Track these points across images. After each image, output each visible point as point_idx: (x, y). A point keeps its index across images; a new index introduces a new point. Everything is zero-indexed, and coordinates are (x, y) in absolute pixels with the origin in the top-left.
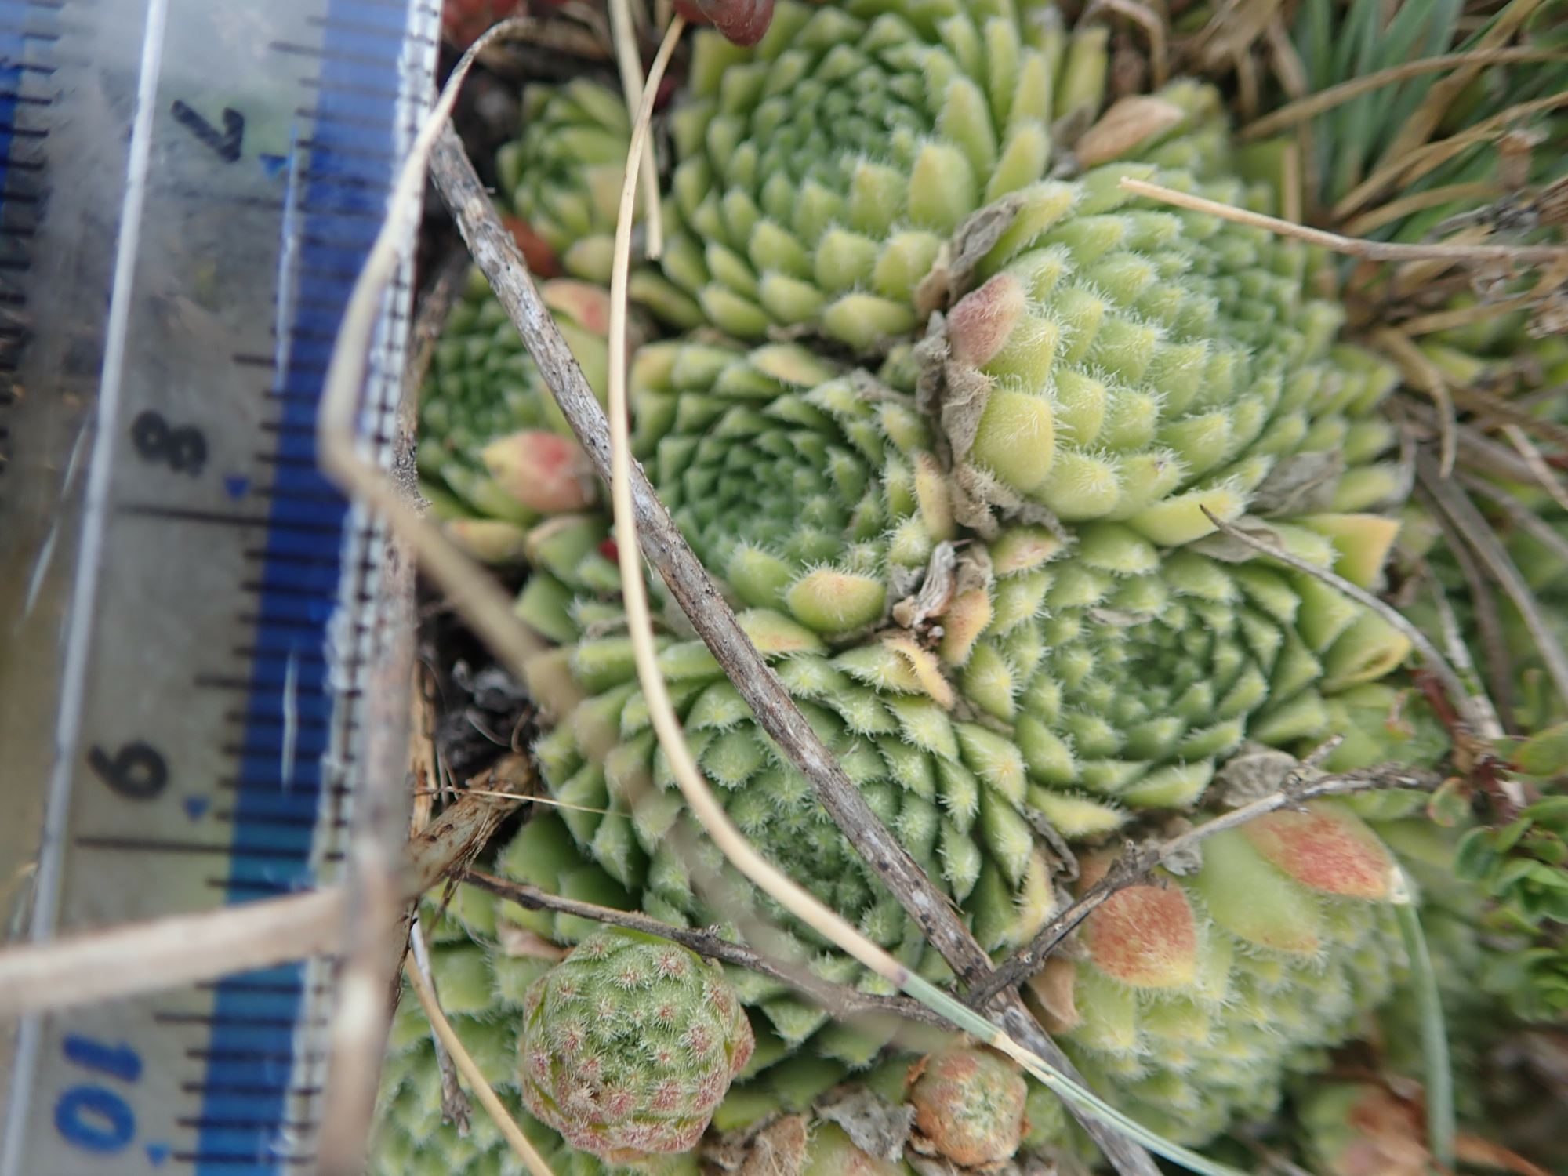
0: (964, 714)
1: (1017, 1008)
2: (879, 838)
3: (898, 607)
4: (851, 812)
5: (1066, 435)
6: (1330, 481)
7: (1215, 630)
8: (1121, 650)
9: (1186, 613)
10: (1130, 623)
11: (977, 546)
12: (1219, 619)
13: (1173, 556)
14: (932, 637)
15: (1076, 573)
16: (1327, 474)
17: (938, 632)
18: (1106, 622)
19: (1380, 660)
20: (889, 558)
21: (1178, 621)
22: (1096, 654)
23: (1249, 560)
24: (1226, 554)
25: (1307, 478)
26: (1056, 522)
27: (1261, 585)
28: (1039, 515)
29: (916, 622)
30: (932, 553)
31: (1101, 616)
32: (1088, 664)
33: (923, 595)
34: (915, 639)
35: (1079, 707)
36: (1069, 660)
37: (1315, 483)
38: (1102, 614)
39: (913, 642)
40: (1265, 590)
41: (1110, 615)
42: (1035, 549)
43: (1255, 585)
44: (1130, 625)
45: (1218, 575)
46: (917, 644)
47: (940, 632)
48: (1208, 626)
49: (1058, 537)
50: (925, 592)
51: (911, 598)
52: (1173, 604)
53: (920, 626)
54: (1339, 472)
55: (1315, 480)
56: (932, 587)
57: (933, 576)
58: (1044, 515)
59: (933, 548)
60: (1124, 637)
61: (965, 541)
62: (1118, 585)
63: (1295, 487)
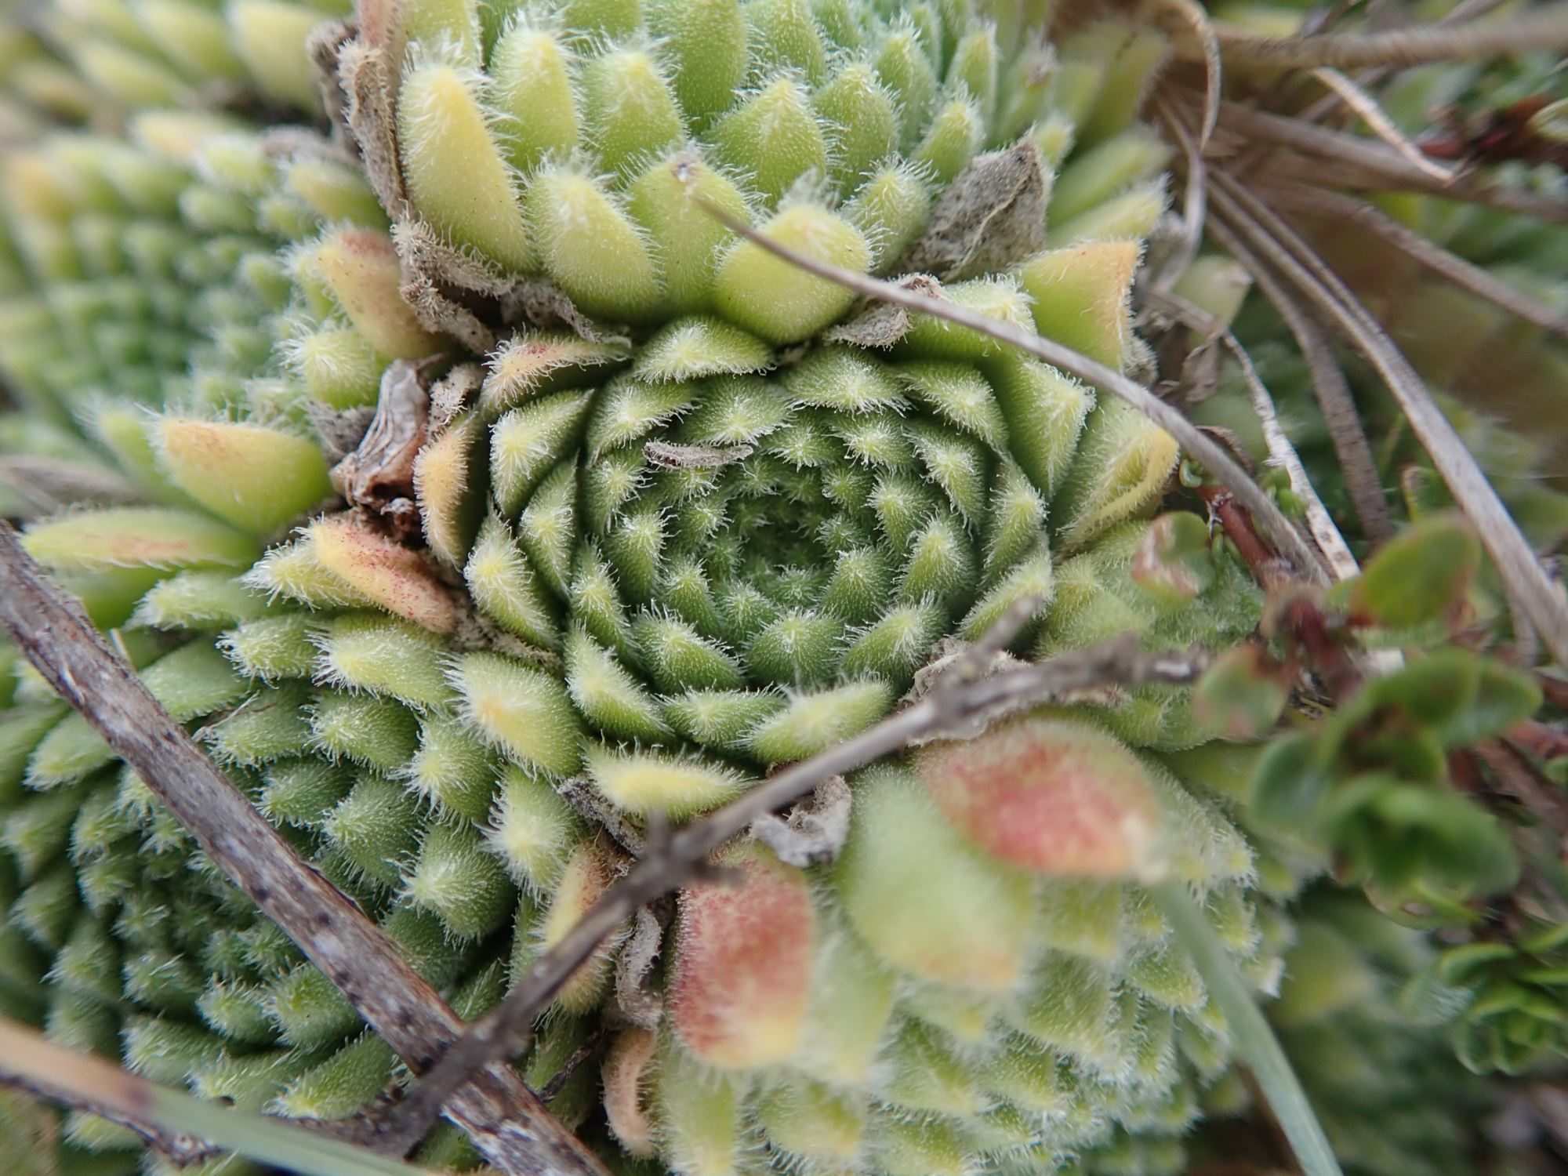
0: (467, 634)
1: (526, 1123)
2: (248, 847)
3: (337, 470)
4: (193, 807)
5: (506, 132)
6: (1027, 199)
7: (860, 459)
8: (710, 507)
9: (813, 438)
10: (716, 461)
11: (458, 365)
12: (862, 439)
13: (804, 357)
14: (389, 515)
15: (620, 389)
16: (1019, 185)
17: (399, 505)
18: (673, 462)
19: (1135, 476)
20: (304, 394)
21: (796, 449)
22: (664, 517)
23: (902, 338)
24: (869, 334)
25: (991, 199)
26: (572, 306)
27: (933, 379)
28: (544, 300)
29: (358, 492)
30: (380, 381)
31: (661, 453)
32: (648, 532)
33: (364, 447)
34: (362, 521)
35: (649, 608)
36: (621, 532)
37: (1004, 205)
38: (664, 450)
39: (360, 525)
40: (936, 385)
41: (680, 449)
42: (534, 352)
43: (923, 380)
44: (718, 464)
45: (853, 367)
46: (375, 530)
47: (403, 505)
48: (850, 454)
49: (581, 333)
50: (369, 443)
51: (352, 455)
52: (789, 425)
53: (369, 500)
54: (1039, 181)
55: (1004, 200)
56: (378, 433)
57: (381, 416)
58: (552, 299)
59: (381, 374)
60: (709, 484)
61: (435, 358)
62: (694, 403)
63: (977, 217)
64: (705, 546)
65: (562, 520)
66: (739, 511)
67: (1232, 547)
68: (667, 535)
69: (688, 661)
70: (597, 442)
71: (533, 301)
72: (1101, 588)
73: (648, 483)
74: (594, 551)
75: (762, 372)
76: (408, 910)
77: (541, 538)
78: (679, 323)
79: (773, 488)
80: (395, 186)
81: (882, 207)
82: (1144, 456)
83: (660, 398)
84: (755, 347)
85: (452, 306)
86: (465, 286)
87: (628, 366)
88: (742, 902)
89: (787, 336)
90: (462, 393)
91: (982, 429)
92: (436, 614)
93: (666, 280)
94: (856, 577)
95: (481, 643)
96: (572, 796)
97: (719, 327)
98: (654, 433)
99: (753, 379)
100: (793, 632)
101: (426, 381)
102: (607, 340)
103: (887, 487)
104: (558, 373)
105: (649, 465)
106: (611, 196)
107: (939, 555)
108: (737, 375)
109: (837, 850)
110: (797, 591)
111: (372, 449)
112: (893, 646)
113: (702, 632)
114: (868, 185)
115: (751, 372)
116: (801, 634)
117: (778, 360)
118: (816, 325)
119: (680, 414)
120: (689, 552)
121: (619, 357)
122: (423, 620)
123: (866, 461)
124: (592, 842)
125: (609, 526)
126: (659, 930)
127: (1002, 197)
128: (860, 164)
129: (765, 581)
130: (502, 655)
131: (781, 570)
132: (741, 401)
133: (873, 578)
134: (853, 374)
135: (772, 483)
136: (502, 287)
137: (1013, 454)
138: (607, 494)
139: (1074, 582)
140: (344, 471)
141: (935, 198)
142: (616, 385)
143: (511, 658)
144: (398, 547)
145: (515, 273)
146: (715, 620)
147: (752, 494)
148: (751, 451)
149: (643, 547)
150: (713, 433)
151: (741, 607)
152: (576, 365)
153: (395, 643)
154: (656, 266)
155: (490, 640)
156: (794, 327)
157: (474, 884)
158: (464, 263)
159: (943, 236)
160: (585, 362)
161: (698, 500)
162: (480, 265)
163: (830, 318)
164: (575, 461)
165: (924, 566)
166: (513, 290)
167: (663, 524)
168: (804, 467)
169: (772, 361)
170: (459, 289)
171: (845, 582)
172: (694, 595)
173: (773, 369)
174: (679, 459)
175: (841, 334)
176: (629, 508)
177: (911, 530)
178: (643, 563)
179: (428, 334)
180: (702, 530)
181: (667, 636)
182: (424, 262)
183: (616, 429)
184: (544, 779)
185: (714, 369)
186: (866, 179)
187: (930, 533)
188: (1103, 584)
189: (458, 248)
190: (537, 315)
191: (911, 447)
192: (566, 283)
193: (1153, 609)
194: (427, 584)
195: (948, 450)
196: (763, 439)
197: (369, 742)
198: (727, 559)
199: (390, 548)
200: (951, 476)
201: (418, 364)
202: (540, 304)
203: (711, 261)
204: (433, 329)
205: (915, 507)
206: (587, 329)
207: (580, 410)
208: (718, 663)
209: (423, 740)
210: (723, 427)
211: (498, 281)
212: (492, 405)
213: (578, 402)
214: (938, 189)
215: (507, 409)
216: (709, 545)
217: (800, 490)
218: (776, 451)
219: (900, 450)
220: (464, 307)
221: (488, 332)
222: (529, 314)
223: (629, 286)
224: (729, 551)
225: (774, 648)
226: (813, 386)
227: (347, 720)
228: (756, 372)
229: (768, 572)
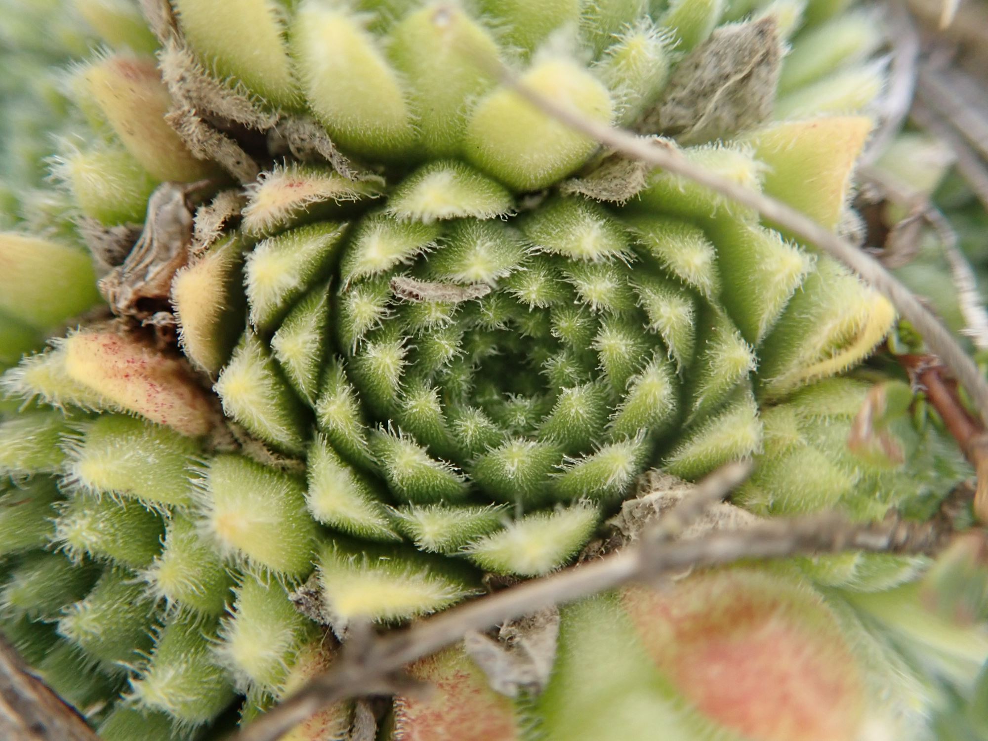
3: (100, 283)
6: (763, 71)
7: (589, 306)
8: (447, 339)
9: (546, 281)
10: (456, 298)
11: (224, 191)
12: (592, 287)
13: (542, 205)
14: (151, 327)
15: (372, 225)
16: (757, 58)
17: (160, 319)
18: (417, 296)
19: (848, 341)
20: (76, 208)
21: (531, 292)
22: (404, 346)
23: (636, 196)
24: (605, 190)
25: (729, 69)
26: (331, 144)
27: (660, 235)
28: (306, 137)
29: (122, 304)
30: (147, 201)
31: (406, 287)
32: (388, 361)
33: (130, 262)
34: (125, 331)
35: (386, 427)
36: (365, 356)
37: (740, 76)
38: (408, 284)
39: (121, 334)
40: (664, 241)
41: (423, 285)
42: (291, 185)
43: (651, 235)
44: (457, 300)
45: (588, 220)
46: (138, 340)
47: (164, 319)
48: (580, 299)
49: (338, 170)
50: (134, 259)
51: (118, 269)
52: (525, 269)
53: (133, 311)
54: (775, 54)
55: (741, 71)
56: (143, 251)
57: (146, 236)
58: (312, 136)
59: (150, 193)
60: (447, 318)
61: (202, 183)
62: (439, 242)
63: (713, 88)
64: (442, 371)
65: (309, 345)
66: (474, 341)
67: (935, 414)
68: (407, 363)
69: (418, 479)
70: (349, 272)
71: (296, 136)
72: (805, 442)
73: (392, 314)
74: (339, 373)
75: (504, 218)
76: (135, 711)
77: (288, 359)
78: (430, 166)
79: (505, 323)
80: (164, 13)
81: (628, 69)
82: (861, 325)
83: (408, 235)
84: (499, 194)
85: (216, 136)
86: (231, 117)
87: (382, 203)
88: (453, 723)
89: (528, 185)
90: (222, 219)
91: (702, 285)
92: (190, 421)
93: (421, 126)
94: (577, 412)
95: (231, 448)
96: (302, 604)
97: (467, 173)
98: (399, 268)
99: (496, 223)
100: (516, 460)
101: (194, 203)
102: (363, 178)
103: (611, 331)
104: (314, 207)
105: (394, 297)
106: (370, 37)
107: (655, 399)
108: (481, 221)
109: (544, 681)
110: (521, 419)
111: (137, 265)
112: (606, 479)
113: (433, 454)
114: (617, 47)
115: (494, 217)
116: (523, 462)
117: (518, 207)
118: (555, 178)
119: (426, 252)
120: (426, 376)
121: (374, 195)
122: (176, 427)
123: (594, 307)
124: (319, 640)
125: (354, 350)
126: (374, 728)
127: (739, 67)
128: (610, 28)
129: (492, 405)
130: (250, 460)
131: (508, 397)
132: (483, 245)
133: (592, 412)
134: (589, 227)
135: (505, 319)
136: (266, 122)
137: (727, 308)
138: (354, 321)
139: (779, 434)
140: (107, 285)
141: (674, 67)
142: (370, 219)
143: (258, 464)
144: (158, 357)
145: (280, 110)
146: (446, 439)
147: (486, 328)
148: (489, 291)
149: (383, 372)
150: (455, 272)
151: (470, 433)
152: (331, 200)
153: (146, 450)
154: (412, 112)
155: (240, 445)
156: (536, 179)
157: (205, 680)
158: (228, 95)
159: (679, 103)
160: (340, 197)
161: (437, 332)
162: (244, 98)
163: (569, 171)
164: (328, 288)
165: (639, 407)
166: (278, 124)
167: (402, 353)
168: (536, 308)
169: (513, 208)
170: (222, 119)
171: (565, 416)
172: (427, 417)
173: (513, 215)
174: (421, 294)
175: (577, 187)
176: (371, 335)
177: (630, 375)
178: (384, 386)
179: (196, 160)
180: (439, 359)
181: (400, 457)
182: (188, 91)
183: (365, 263)
184: (277, 582)
185: (460, 213)
186: (616, 41)
187: (648, 380)
188: (806, 439)
189: (223, 80)
190: (299, 150)
191: (636, 297)
192: (327, 121)
193: (857, 470)
194: (185, 390)
195: (670, 302)
196: (501, 281)
197: (114, 541)
198: (460, 385)
199: (148, 358)
200: (672, 327)
201: (185, 188)
202: (302, 140)
203: (464, 111)
204: (200, 156)
205: (634, 351)
206: (344, 167)
207: (334, 241)
208: (445, 480)
209: (165, 544)
210: (464, 267)
211: (263, 116)
212: (251, 232)
213: (332, 234)
214: (679, 56)
215: (264, 238)
216: (445, 370)
217: (530, 327)
218: (512, 291)
219: (625, 298)
220: (229, 138)
221: (252, 162)
222: (292, 148)
223: (386, 129)
224: (462, 379)
225: (497, 470)
226: (550, 234)
227: (91, 524)
228: (498, 216)
229: (496, 397)
